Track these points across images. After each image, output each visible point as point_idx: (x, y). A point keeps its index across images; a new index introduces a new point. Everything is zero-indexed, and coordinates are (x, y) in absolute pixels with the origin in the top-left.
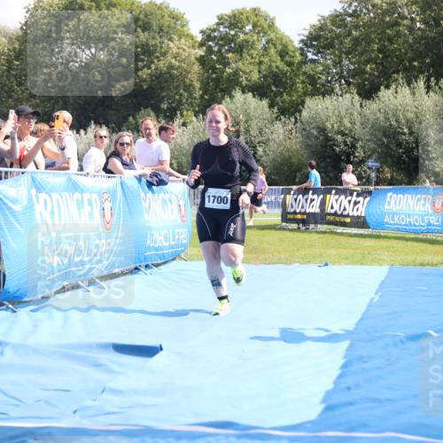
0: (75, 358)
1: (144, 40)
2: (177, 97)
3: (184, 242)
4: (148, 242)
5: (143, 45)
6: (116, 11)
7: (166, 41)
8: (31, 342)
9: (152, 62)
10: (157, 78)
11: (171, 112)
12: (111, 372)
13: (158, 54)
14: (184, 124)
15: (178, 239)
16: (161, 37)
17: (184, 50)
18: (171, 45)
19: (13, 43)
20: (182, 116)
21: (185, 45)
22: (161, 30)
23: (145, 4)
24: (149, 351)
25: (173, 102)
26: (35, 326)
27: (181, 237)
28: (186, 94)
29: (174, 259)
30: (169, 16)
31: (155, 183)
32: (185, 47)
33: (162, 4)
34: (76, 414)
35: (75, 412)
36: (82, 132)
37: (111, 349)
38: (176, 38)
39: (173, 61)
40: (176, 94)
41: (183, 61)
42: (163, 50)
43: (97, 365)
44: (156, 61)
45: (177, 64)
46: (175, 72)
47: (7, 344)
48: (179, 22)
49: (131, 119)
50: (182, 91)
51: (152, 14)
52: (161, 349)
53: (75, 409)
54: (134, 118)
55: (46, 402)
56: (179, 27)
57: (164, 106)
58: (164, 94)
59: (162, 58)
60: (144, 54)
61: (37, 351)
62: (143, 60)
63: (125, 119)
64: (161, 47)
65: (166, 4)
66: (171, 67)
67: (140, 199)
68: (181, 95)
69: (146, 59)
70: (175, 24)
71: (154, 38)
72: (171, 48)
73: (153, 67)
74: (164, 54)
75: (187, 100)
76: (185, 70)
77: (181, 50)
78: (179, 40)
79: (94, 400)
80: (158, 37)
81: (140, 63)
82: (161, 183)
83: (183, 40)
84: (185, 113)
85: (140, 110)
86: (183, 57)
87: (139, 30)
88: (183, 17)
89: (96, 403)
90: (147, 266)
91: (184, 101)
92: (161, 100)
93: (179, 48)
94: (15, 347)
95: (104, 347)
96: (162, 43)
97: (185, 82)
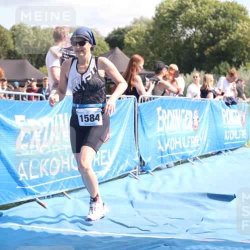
0: (186, 201)
1: (223, 23)
2: (242, 55)
3: (245, 137)
4: (226, 137)
5: (222, 26)
6: (207, 7)
7: (235, 23)
8: (162, 191)
9: (228, 35)
10: (230, 44)
11: (238, 63)
12: (207, 209)
13: (231, 31)
14: (246, 70)
15: (241, 136)
16: (233, 20)
17: (246, 28)
18: (238, 25)
19: (150, 27)
20: (245, 65)
21: (247, 25)
22: (233, 17)
23: (223, 3)
24: (228, 198)
25: (240, 57)
26: (164, 183)
27: (243, 135)
28: (247, 53)
29: (241, 147)
30: (237, 9)
31: (230, 103)
32: (247, 27)
33: (233, 2)
34: (188, 232)
35: (187, 231)
36: (188, 75)
37: (206, 197)
38: (241, 21)
39: (240, 34)
40: (241, 53)
41: (246, 34)
42: (234, 28)
43: (198, 205)
44: (229, 34)
45: (242, 36)
46: (241, 40)
47: (149, 192)
48: (243, 12)
49: (216, 68)
50: (245, 51)
51: (228, 8)
52: (235, 197)
53: (187, 229)
54: (218, 67)
55: (171, 225)
56: (243, 15)
57: (235, 60)
58: (234, 53)
59: (233, 33)
60: (223, 31)
61: (166, 197)
62: (222, 34)
63: (212, 68)
64: (233, 27)
65: (235, 2)
66: (239, 37)
67: (221, 113)
68: (244, 54)
69: (224, 33)
70: (241, 13)
71: (229, 22)
72: (238, 27)
73: (228, 38)
74: (234, 31)
75: (248, 56)
76: (247, 40)
77: (244, 28)
78: (243, 22)
79: (198, 224)
80: (231, 21)
81: (220, 36)
82: (234, 103)
83: (245, 22)
84: (247, 64)
85: (221, 62)
86: (246, 32)
87: (220, 17)
88: (245, 9)
89: (199, 226)
90: (226, 151)
91: (246, 57)
92: (233, 57)
93: (243, 27)
94: (153, 194)
95: (203, 195)
96: (233, 24)
97: (246, 46)
